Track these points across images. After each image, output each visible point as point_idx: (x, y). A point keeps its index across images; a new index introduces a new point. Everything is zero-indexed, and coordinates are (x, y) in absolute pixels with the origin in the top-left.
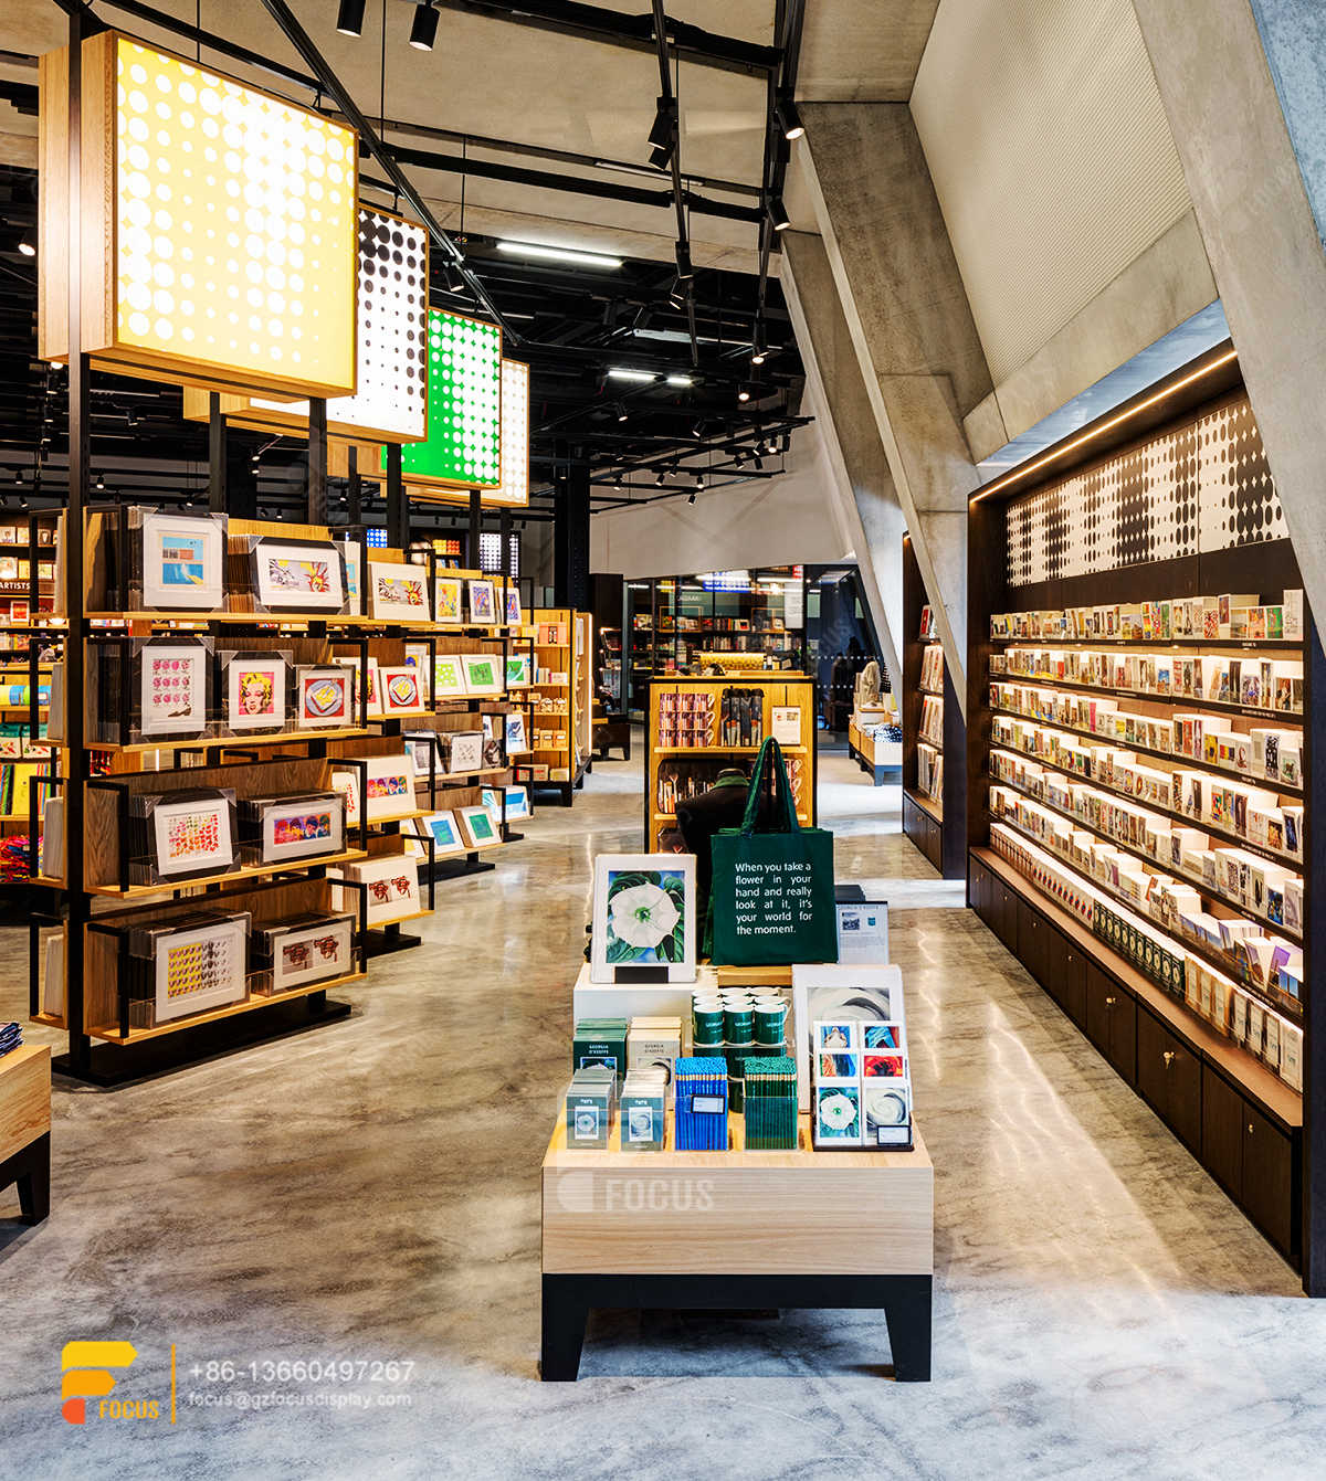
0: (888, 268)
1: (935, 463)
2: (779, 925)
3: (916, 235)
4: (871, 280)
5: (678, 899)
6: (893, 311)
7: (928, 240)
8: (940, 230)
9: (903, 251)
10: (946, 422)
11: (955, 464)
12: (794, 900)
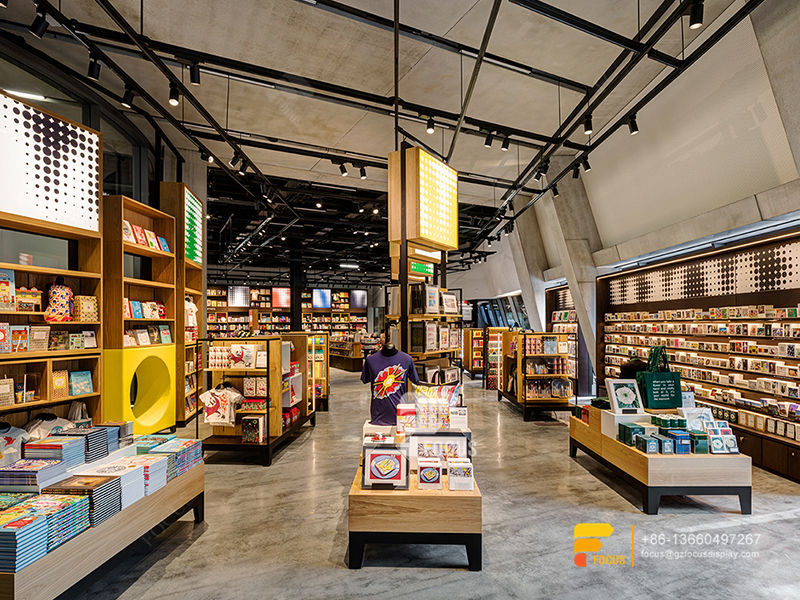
0: (568, 206)
1: (583, 267)
2: (665, 397)
3: (577, 196)
4: (563, 210)
5: (634, 391)
6: (570, 220)
7: (581, 198)
8: (585, 194)
9: (573, 201)
10: (587, 254)
11: (590, 268)
12: (669, 391)
